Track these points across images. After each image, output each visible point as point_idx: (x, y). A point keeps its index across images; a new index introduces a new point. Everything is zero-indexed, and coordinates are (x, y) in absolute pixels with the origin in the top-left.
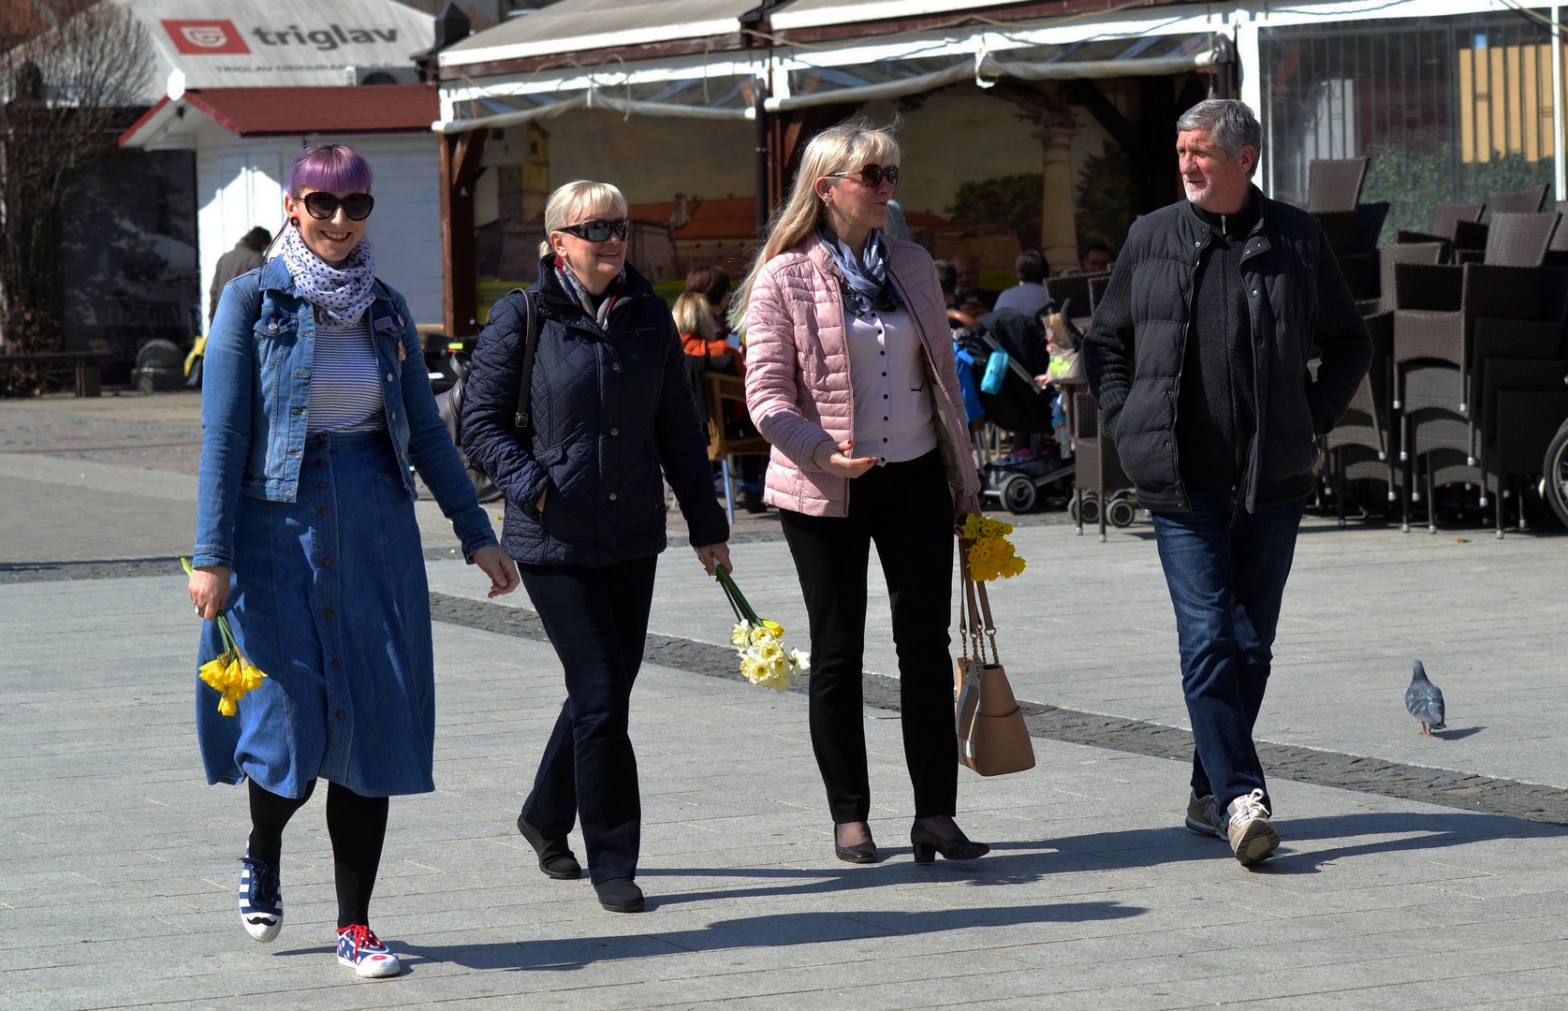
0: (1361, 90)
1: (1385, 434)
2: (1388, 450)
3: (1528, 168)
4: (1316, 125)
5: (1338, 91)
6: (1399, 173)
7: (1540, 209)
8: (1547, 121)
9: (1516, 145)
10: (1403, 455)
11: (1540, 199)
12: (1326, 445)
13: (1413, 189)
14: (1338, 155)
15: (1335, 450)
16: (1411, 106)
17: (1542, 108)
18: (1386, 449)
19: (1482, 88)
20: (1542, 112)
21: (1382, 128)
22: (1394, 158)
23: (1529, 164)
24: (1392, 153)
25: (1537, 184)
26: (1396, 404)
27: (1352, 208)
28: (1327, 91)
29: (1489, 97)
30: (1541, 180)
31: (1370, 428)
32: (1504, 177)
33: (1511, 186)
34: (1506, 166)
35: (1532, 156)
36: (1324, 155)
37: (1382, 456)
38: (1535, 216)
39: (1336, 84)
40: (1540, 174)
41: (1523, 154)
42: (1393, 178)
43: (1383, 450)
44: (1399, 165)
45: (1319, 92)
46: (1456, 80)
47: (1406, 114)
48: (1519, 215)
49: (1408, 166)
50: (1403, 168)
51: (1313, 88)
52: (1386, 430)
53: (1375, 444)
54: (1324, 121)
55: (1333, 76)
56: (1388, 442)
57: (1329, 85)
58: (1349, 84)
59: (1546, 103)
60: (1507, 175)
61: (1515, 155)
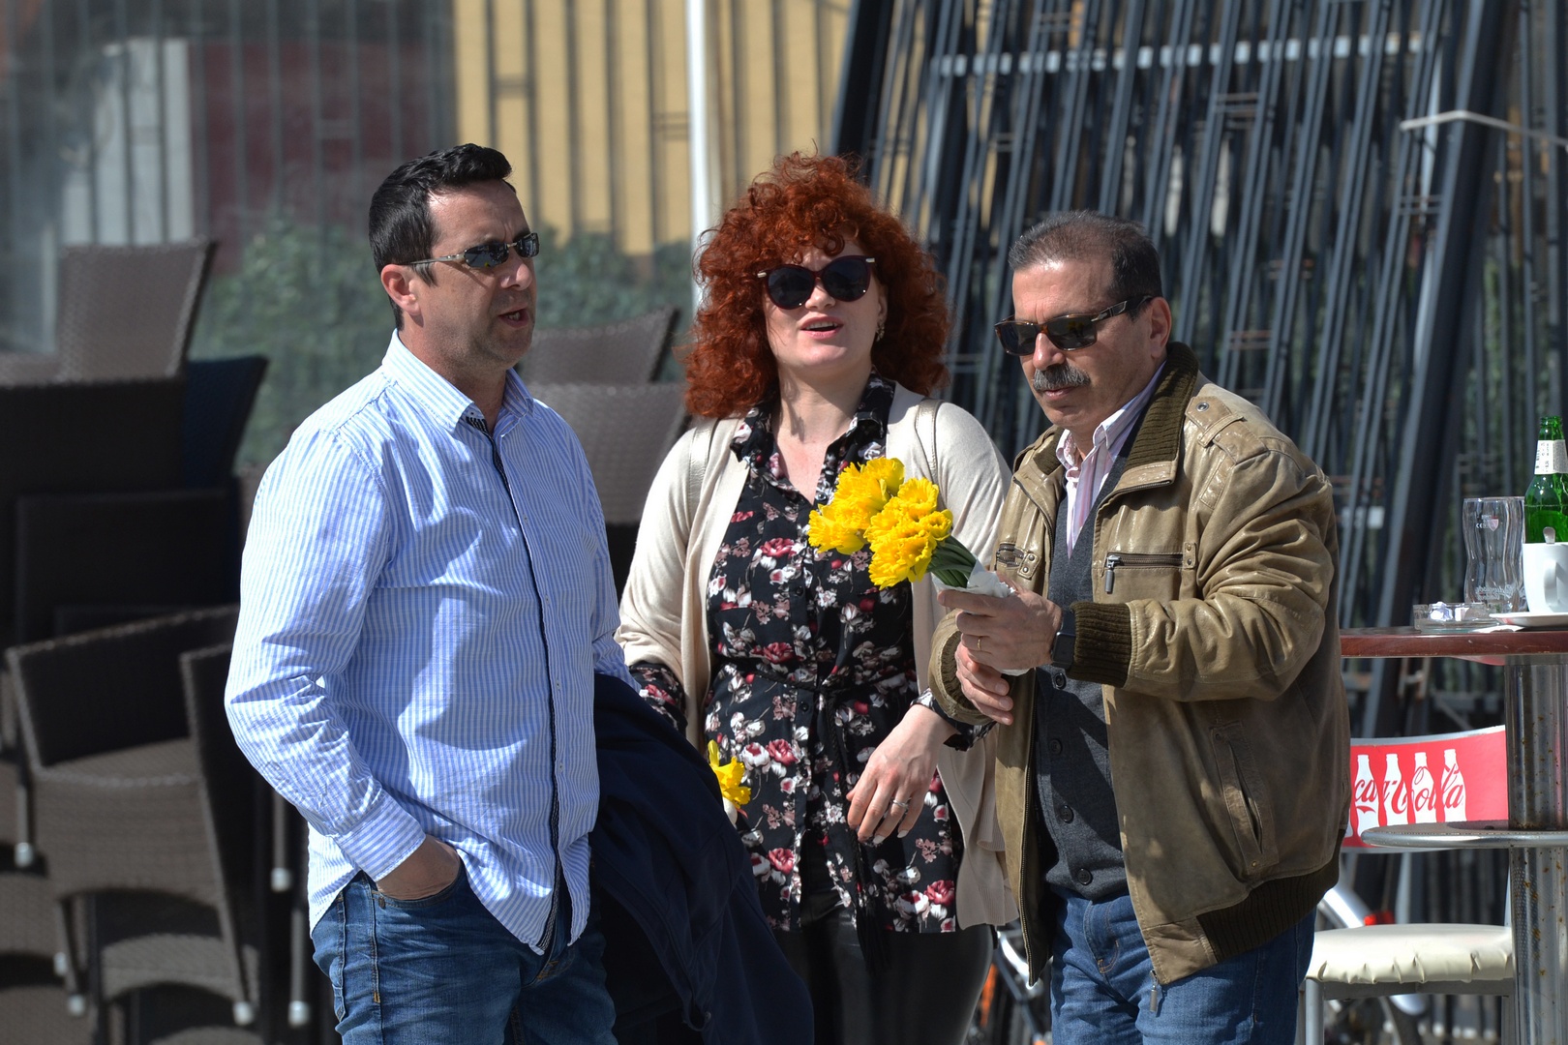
0: (206, 69)
1: (251, 956)
2: (262, 999)
3: (627, 272)
4: (94, 158)
5: (146, 71)
6: (302, 282)
7: (657, 374)
8: (673, 150)
9: (596, 212)
10: (298, 1012)
11: (655, 348)
12: (100, 986)
13: (339, 322)
14: (147, 235)
15: (125, 999)
16: (331, 111)
17: (663, 116)
18: (255, 995)
19: (511, 65)
20: (664, 128)
21: (259, 163)
22: (292, 245)
23: (629, 261)
24: (287, 231)
25: (650, 309)
26: (280, 879)
27: (171, 369)
28: (117, 71)
29: (530, 88)
30: (660, 299)
31: (211, 943)
32: (568, 295)
33: (587, 315)
34: (572, 264)
35: (638, 241)
36: (113, 235)
37: (243, 1013)
38: (642, 391)
39: (143, 51)
40: (658, 285)
41: (612, 238)
42: (287, 294)
43: (247, 998)
44: (303, 263)
45: (99, 71)
46: (445, 46)
47: (320, 129)
48: (596, 390)
49: (327, 265)
50: (314, 269)
51: (85, 60)
52: (255, 945)
53: (225, 982)
54: (112, 150)
55: (135, 30)
56: (261, 978)
57: (126, 58)
58: (176, 52)
59: (672, 104)
60: (575, 287)
61: (596, 237)
